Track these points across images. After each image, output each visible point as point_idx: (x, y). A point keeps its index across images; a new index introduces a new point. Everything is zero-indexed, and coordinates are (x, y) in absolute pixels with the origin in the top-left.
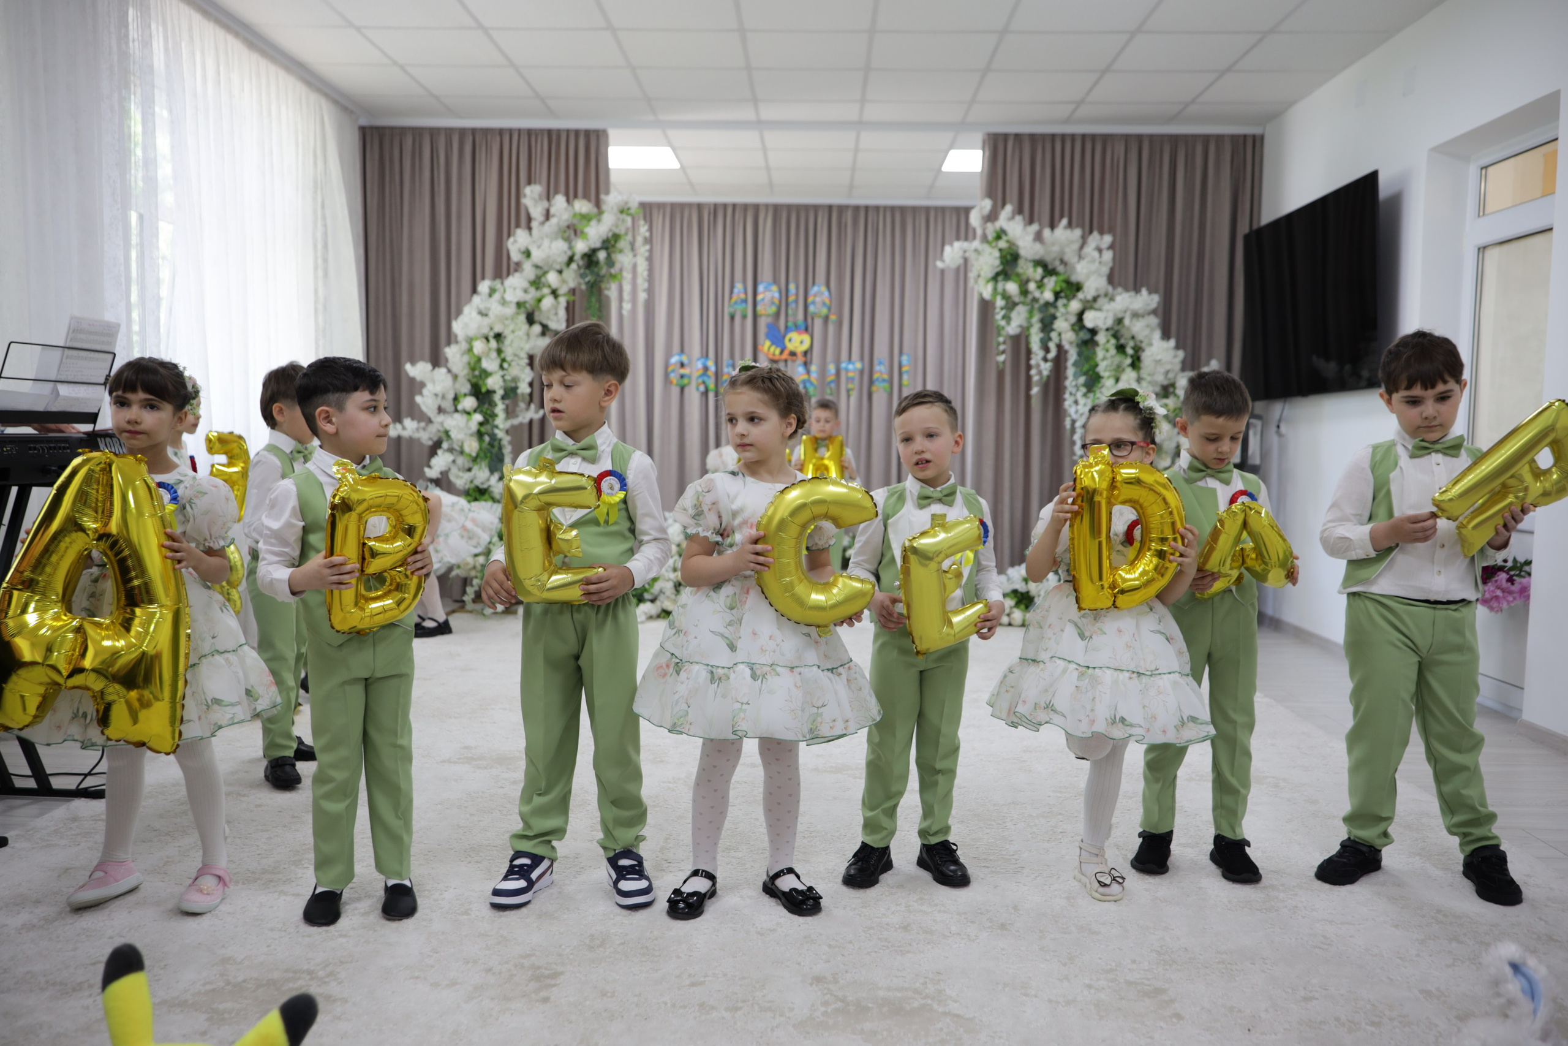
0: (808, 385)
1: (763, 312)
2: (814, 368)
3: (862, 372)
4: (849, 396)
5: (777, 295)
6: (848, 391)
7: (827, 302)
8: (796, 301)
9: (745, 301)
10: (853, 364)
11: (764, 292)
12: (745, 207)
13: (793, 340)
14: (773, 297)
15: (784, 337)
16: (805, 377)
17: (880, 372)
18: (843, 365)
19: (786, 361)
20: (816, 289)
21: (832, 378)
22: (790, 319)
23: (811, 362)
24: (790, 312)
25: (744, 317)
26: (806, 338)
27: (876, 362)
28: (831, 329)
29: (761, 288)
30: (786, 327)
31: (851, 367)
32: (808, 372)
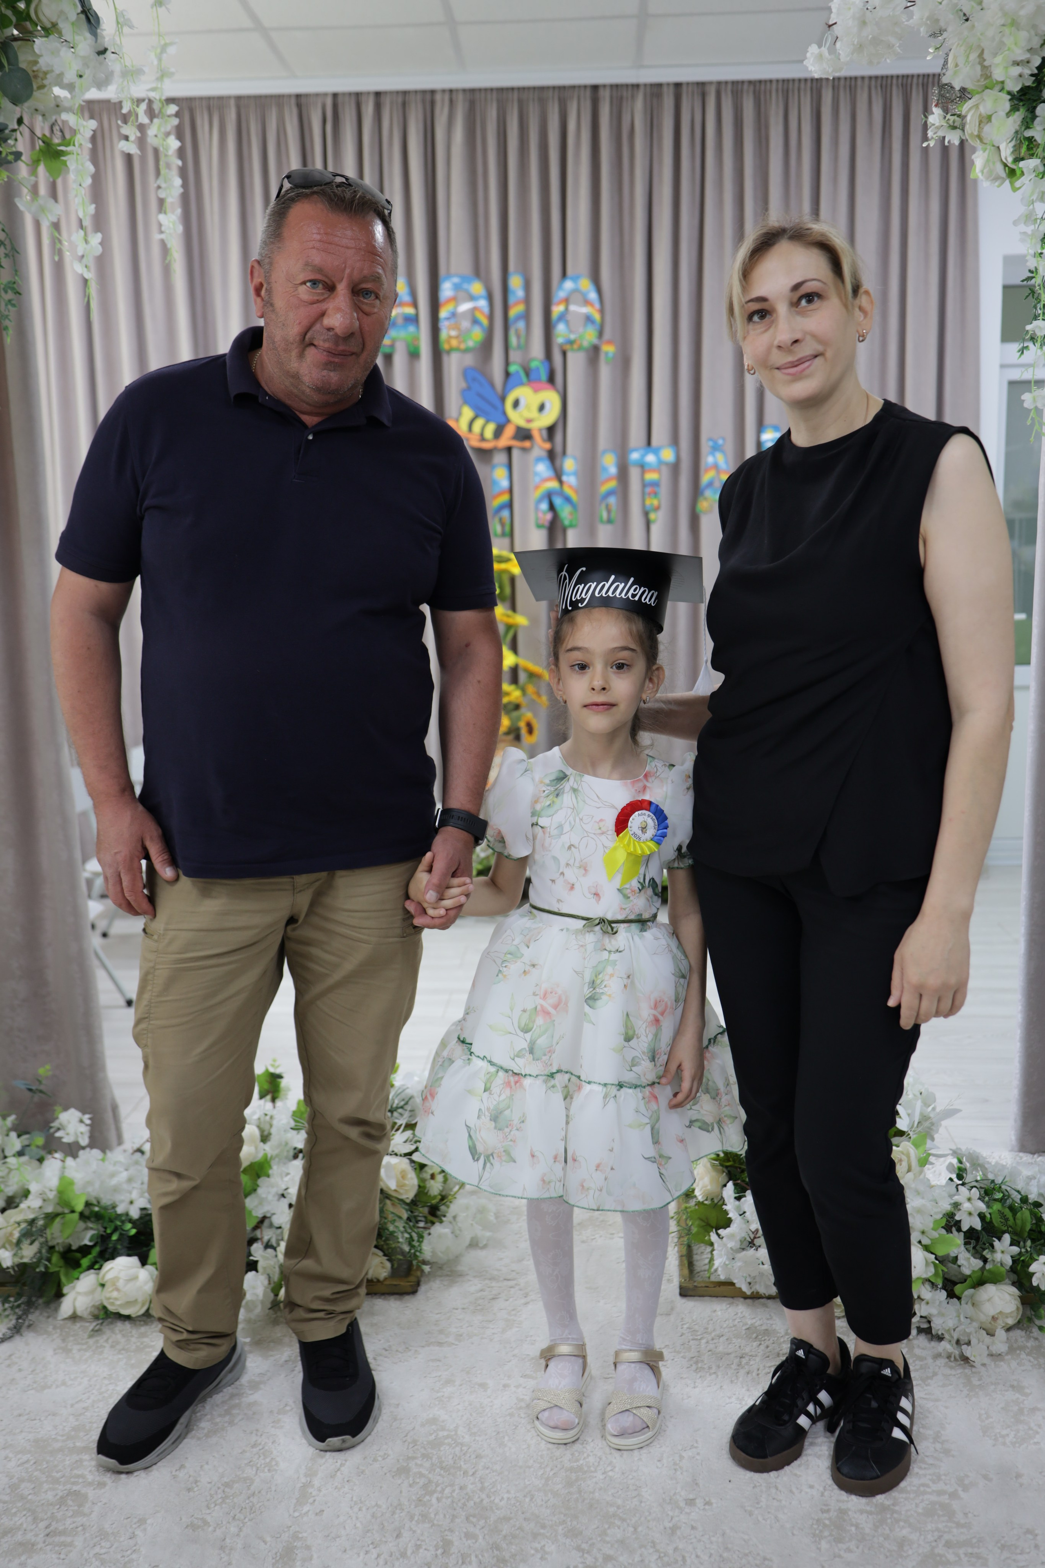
0: (558, 501)
1: (454, 343)
2: (569, 464)
3: (675, 468)
4: (648, 524)
5: (483, 303)
6: (646, 514)
7: (597, 317)
8: (527, 316)
9: (414, 320)
10: (656, 452)
11: (454, 299)
12: (404, 96)
13: (522, 402)
14: (475, 309)
15: (503, 399)
16: (553, 485)
17: (716, 466)
18: (635, 456)
19: (509, 450)
20: (568, 285)
21: (612, 484)
22: (514, 356)
23: (564, 453)
24: (513, 340)
25: (414, 355)
26: (552, 399)
27: (705, 445)
28: (605, 373)
29: (446, 290)
30: (507, 374)
31: (651, 458)
32: (558, 475)
